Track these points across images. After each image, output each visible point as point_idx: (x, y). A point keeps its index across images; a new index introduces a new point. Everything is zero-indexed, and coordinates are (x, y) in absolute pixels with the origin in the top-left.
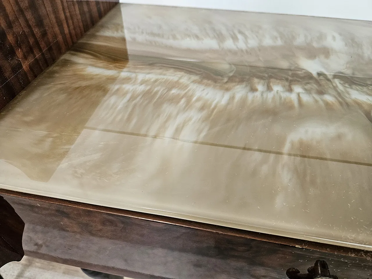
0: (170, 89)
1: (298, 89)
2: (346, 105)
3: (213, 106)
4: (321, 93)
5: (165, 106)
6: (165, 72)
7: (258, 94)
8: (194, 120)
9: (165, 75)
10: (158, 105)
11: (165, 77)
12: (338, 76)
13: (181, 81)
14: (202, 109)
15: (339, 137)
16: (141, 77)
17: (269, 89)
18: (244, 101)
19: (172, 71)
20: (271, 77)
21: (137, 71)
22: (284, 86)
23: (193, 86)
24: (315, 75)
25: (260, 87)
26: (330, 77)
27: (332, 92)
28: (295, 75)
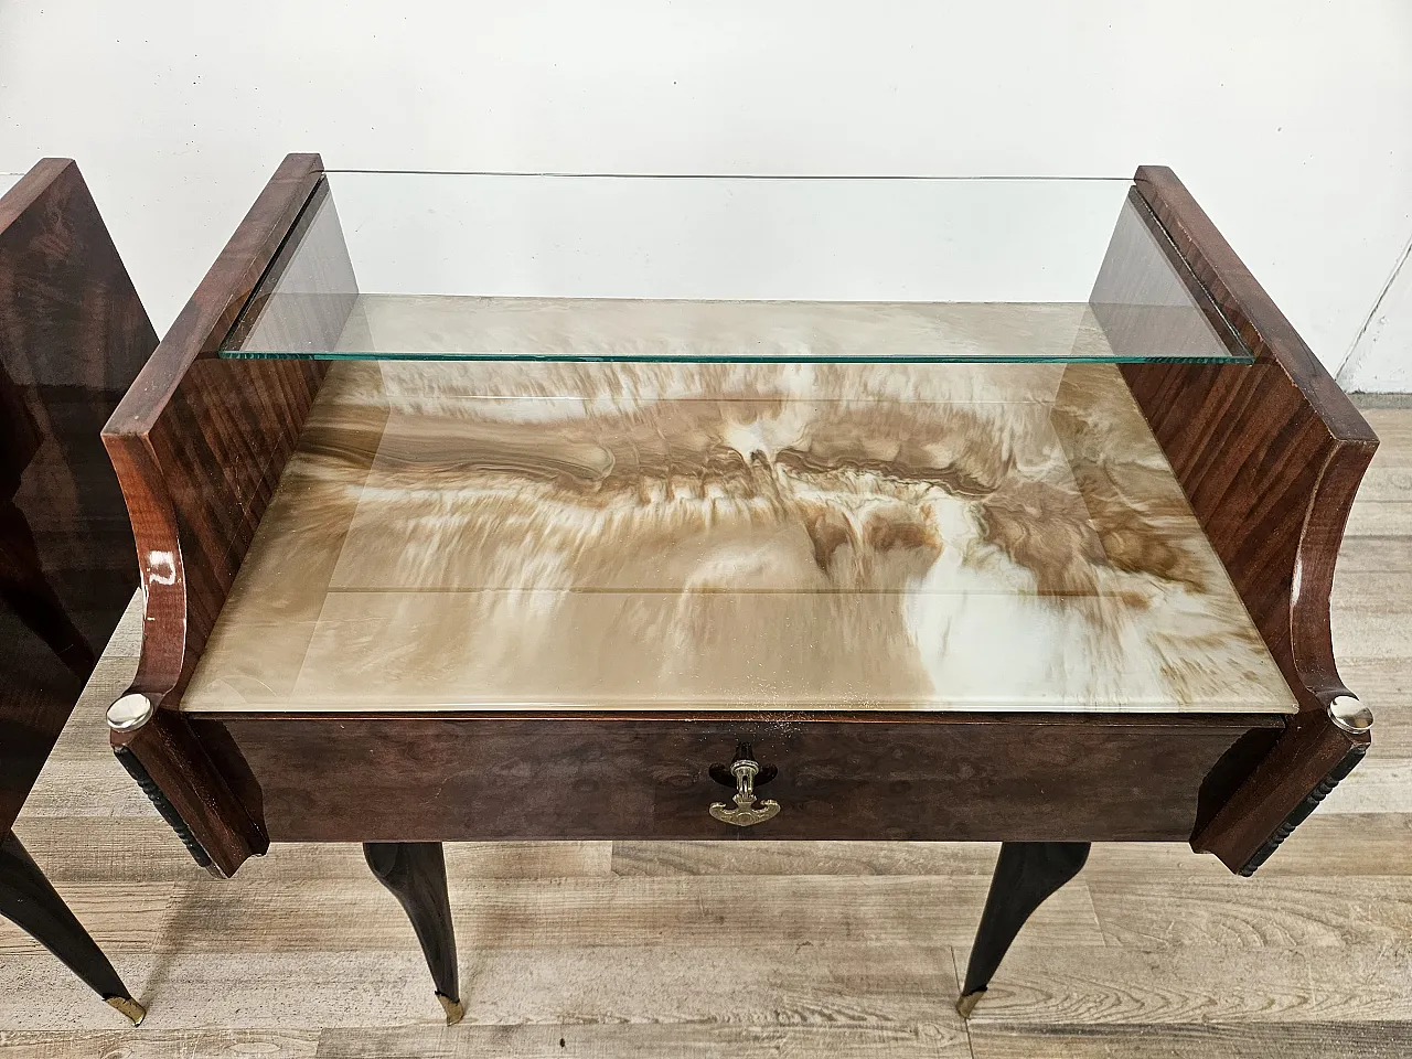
0: (504, 518)
1: (714, 491)
2: (782, 513)
3: (578, 541)
4: (749, 494)
5: (500, 550)
6: (490, 483)
7: (650, 508)
8: (549, 569)
9: (491, 488)
10: (489, 550)
11: (493, 493)
12: (789, 456)
13: (522, 497)
14: (561, 548)
15: (760, 570)
16: (449, 497)
17: (669, 496)
18: (627, 523)
19: (502, 477)
20: (674, 472)
21: (440, 485)
22: (693, 489)
23: (543, 507)
24: (747, 458)
25: (655, 495)
26: (770, 460)
27: (767, 491)
28: (714, 463)
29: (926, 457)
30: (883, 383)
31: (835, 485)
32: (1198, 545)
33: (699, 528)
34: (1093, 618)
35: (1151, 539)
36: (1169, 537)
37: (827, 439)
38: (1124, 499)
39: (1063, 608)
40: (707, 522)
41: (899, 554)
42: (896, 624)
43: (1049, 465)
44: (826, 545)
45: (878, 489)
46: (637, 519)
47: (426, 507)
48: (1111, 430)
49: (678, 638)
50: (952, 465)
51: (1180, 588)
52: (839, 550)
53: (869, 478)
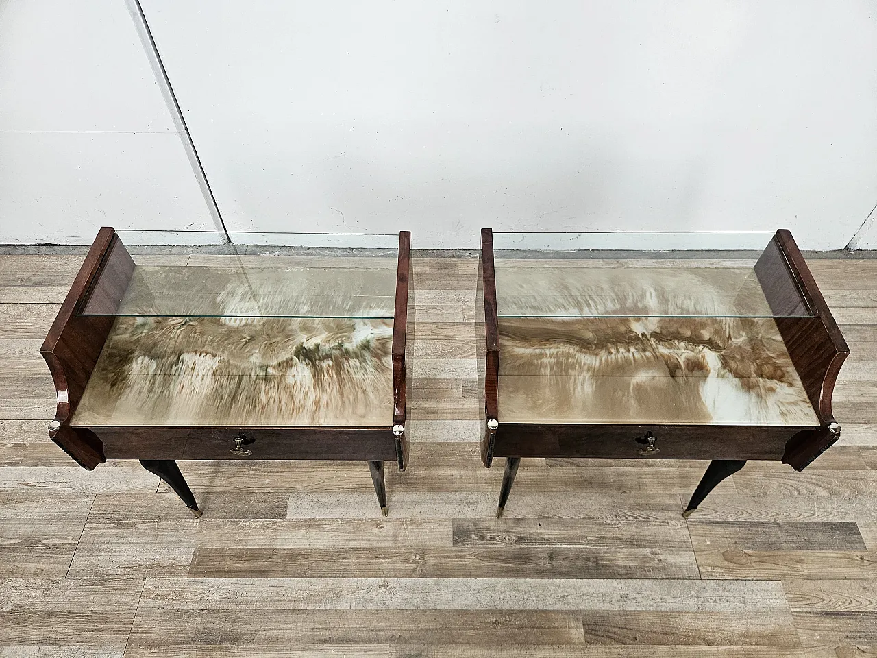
1: (632, 349)
2: (656, 357)
4: (644, 350)
7: (613, 356)
9: (559, 348)
12: (654, 334)
14: (589, 370)
16: (547, 352)
17: (618, 351)
18: (607, 360)
19: (562, 344)
20: (617, 342)
21: (543, 347)
22: (625, 349)
23: (578, 355)
24: (640, 336)
25: (613, 351)
26: (649, 337)
27: (650, 349)
28: (630, 338)
29: (700, 336)
30: (682, 304)
31: (672, 347)
32: (792, 370)
33: (631, 363)
34: (759, 395)
35: (777, 368)
36: (783, 367)
37: (666, 328)
38: (768, 352)
39: (749, 392)
40: (633, 361)
41: (697, 373)
42: (699, 397)
43: (743, 339)
44: (673, 369)
45: (686, 349)
46: (610, 360)
47: (541, 356)
48: (763, 324)
49: (632, 401)
50: (710, 339)
51: (786, 384)
52: (677, 371)
53: (682, 344)
